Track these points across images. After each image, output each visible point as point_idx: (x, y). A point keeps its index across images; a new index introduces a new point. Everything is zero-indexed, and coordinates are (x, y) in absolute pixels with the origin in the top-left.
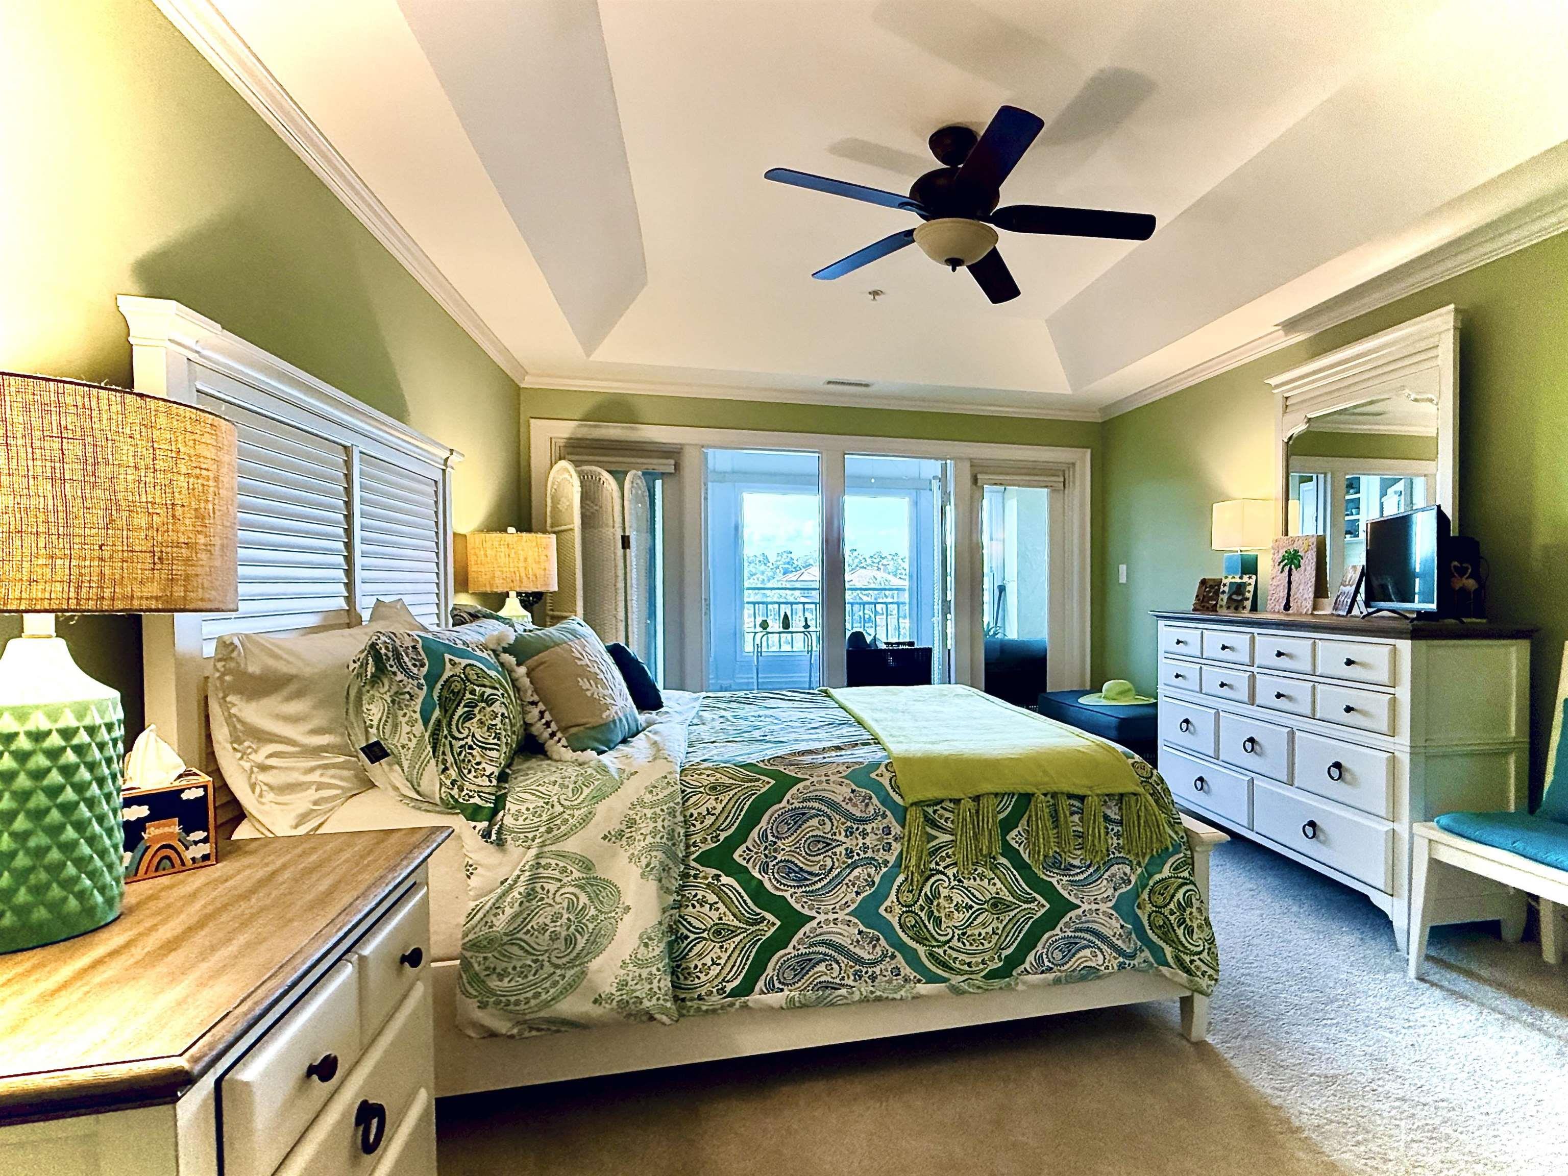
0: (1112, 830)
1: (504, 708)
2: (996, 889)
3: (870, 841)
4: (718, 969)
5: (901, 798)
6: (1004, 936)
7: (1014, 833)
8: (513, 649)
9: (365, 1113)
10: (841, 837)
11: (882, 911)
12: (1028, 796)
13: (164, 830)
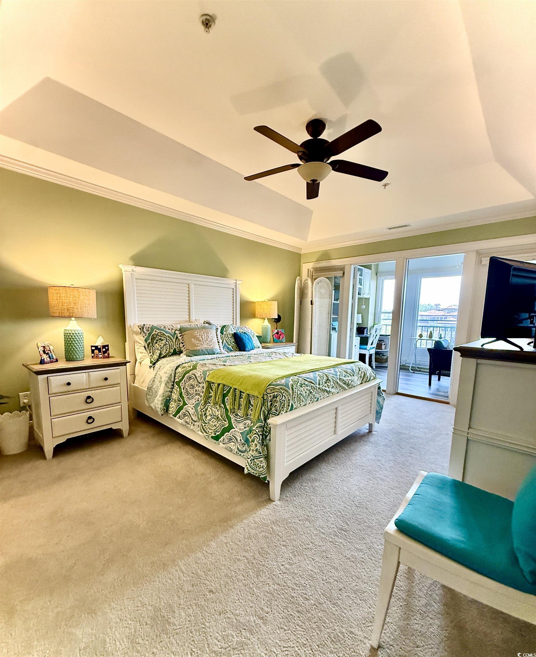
0: (250, 407)
1: (167, 343)
2: (218, 413)
3: (200, 389)
4: (173, 409)
5: (207, 379)
6: (218, 429)
7: (226, 398)
8: (180, 330)
9: (89, 397)
10: (195, 386)
11: (198, 408)
12: (231, 388)
13: (96, 352)
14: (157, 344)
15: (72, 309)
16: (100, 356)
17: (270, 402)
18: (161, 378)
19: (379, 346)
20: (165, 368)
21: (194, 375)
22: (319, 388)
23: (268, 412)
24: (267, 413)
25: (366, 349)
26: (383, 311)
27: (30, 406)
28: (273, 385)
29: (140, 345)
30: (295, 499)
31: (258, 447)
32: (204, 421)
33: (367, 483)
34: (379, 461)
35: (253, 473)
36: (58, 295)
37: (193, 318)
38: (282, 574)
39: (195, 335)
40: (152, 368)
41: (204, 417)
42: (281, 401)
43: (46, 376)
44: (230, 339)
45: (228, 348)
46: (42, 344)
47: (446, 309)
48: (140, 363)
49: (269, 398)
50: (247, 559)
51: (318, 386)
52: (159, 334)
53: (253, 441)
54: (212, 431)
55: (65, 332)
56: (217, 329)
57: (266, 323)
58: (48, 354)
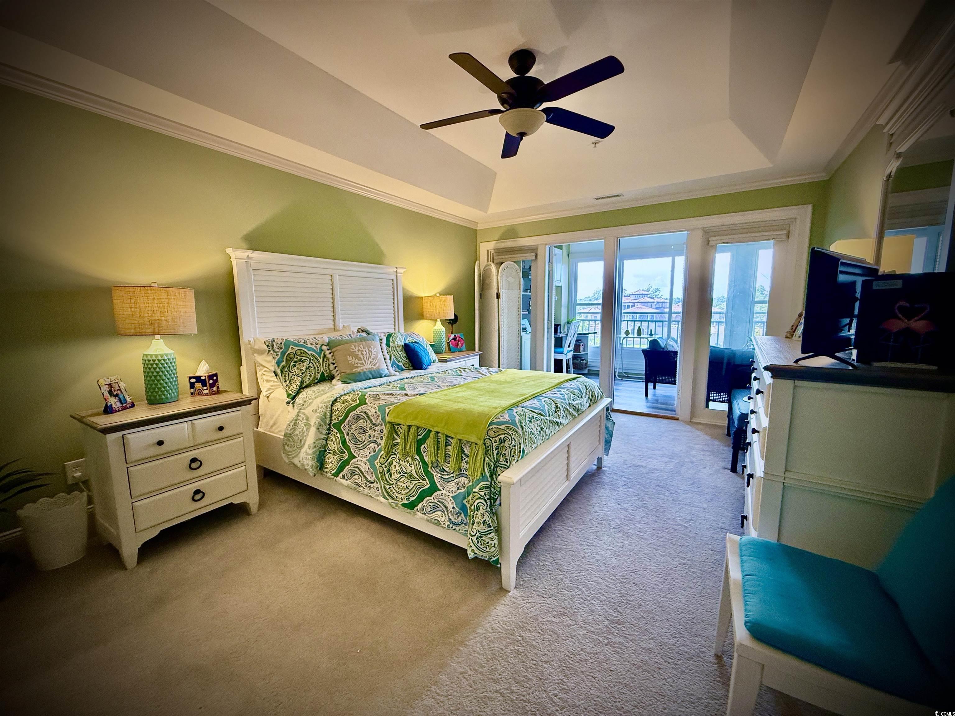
0: (465, 459)
1: (311, 365)
2: (411, 469)
3: (376, 433)
4: (331, 464)
5: (387, 419)
6: (412, 491)
7: (423, 446)
8: (328, 344)
9: (194, 460)
10: (368, 429)
11: (375, 463)
12: (430, 431)
13: (198, 385)
14: (295, 368)
15: (158, 321)
16: (206, 392)
17: (496, 450)
18: (307, 419)
19: (577, 348)
20: (313, 404)
21: (366, 413)
22: (550, 421)
23: (495, 465)
24: (493, 466)
25: (562, 353)
26: (578, 302)
27: (86, 482)
28: (495, 424)
29: (265, 369)
30: (537, 583)
31: (486, 518)
32: (388, 482)
33: (622, 545)
34: (625, 509)
35: (482, 556)
36: (133, 301)
37: (340, 325)
38: (560, 712)
39: (351, 350)
40: (291, 405)
41: (387, 475)
42: (511, 446)
43: (120, 434)
44: (400, 353)
45: (398, 367)
46: (107, 380)
47: (633, 294)
48: (268, 397)
49: (494, 444)
50: (502, 695)
51: (548, 418)
52: (299, 353)
53: (477, 509)
54: (403, 496)
55: (145, 358)
56: (381, 340)
57: (439, 326)
58: (117, 396)
